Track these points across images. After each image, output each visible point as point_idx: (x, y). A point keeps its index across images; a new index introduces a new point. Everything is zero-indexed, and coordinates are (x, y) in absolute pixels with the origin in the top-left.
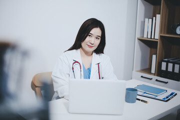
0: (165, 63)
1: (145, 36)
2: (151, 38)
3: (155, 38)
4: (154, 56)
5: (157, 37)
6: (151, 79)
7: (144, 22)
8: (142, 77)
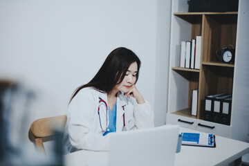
0: (210, 101)
1: (182, 65)
2: (190, 68)
3: (196, 68)
4: (195, 93)
5: (198, 66)
6: (193, 123)
7: (181, 46)
8: (179, 120)
